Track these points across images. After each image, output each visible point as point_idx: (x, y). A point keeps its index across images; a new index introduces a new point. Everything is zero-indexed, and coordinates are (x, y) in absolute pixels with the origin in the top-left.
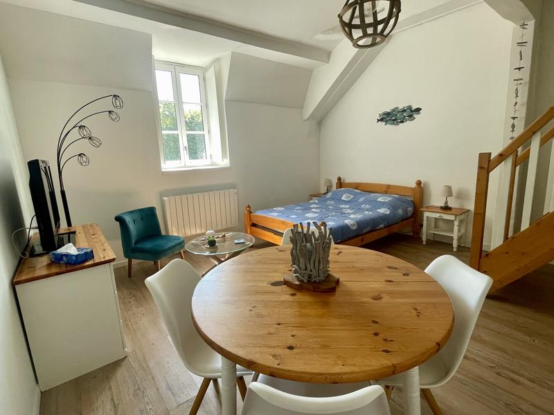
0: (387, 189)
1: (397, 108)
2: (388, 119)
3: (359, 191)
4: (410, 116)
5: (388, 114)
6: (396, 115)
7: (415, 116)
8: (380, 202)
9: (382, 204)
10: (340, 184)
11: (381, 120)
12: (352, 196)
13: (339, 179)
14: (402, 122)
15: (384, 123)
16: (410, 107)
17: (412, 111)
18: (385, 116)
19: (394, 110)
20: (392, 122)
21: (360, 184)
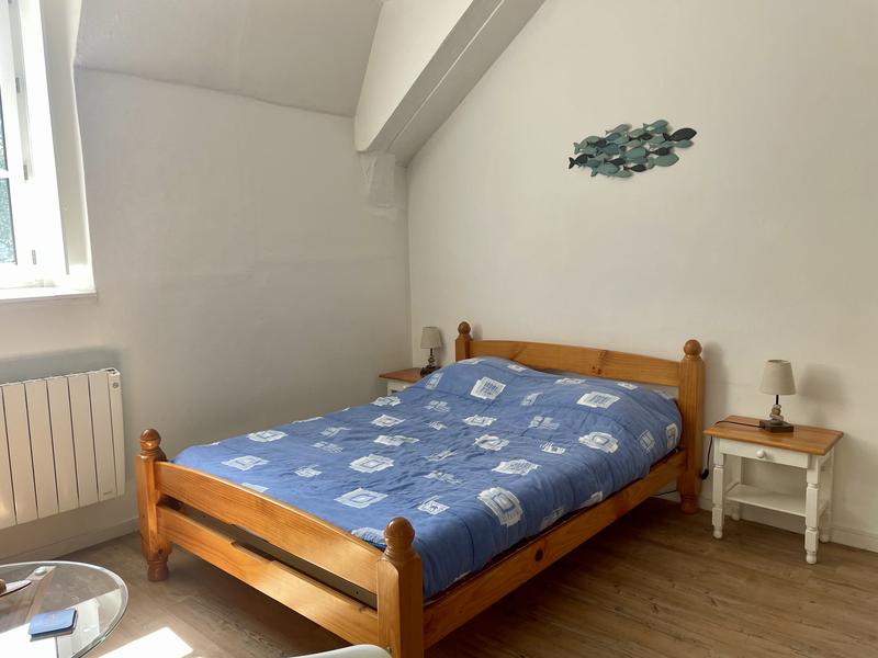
0: (603, 365)
1: (626, 127)
2: (601, 157)
3: (521, 369)
4: (664, 152)
5: (600, 144)
6: (623, 148)
7: (677, 151)
8: (588, 410)
9: (593, 418)
10: (468, 343)
11: (581, 161)
12: (501, 387)
13: (464, 329)
14: (640, 168)
15: (589, 171)
16: (662, 126)
17: (667, 137)
18: (592, 151)
19: (616, 134)
20: (612, 167)
21: (525, 345)
